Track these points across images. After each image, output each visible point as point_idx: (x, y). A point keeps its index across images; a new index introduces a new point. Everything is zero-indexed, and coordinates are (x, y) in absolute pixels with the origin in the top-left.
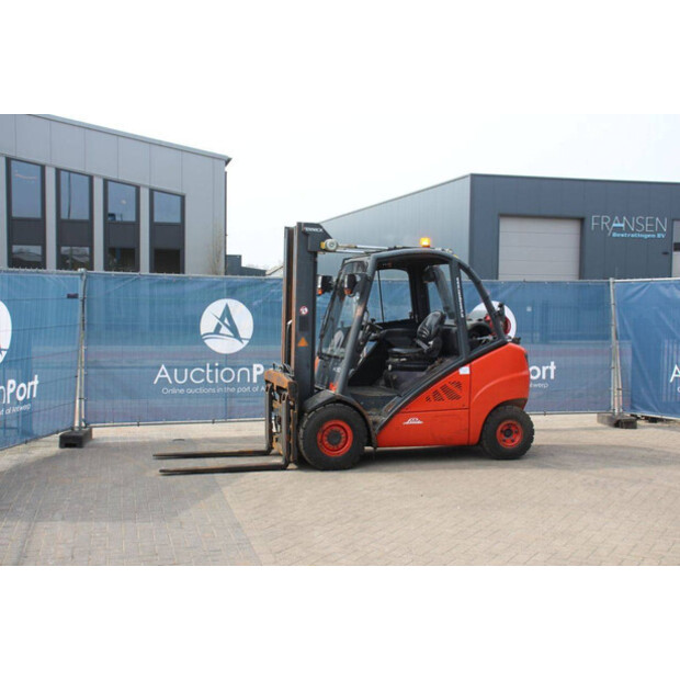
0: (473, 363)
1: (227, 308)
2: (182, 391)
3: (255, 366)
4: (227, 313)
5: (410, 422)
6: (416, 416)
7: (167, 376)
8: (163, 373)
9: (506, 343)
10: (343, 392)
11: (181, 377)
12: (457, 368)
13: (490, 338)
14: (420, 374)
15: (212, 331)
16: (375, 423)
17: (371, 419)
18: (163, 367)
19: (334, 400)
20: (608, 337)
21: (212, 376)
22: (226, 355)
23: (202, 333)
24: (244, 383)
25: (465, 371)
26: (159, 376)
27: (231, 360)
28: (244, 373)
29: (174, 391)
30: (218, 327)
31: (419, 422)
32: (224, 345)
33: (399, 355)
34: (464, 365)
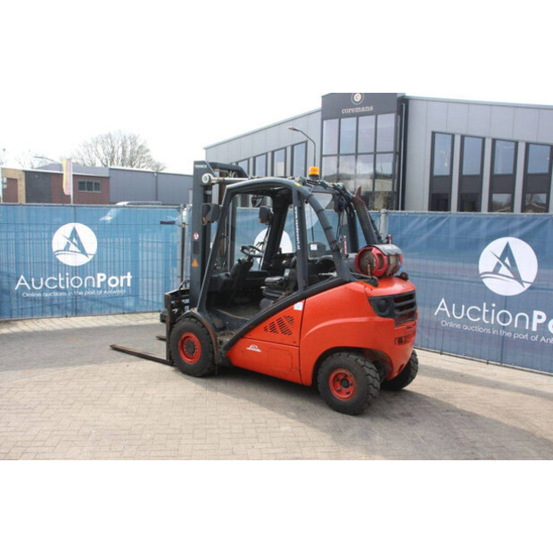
5: (251, 348)
6: (255, 344)
25: (299, 306)
31: (259, 351)
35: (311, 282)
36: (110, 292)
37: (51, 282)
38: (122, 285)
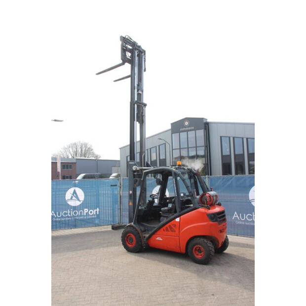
0: (181, 217)
5: (158, 238)
25: (178, 220)
31: (161, 239)
35: (182, 209)
36: (90, 217)
37: (65, 214)
38: (95, 213)
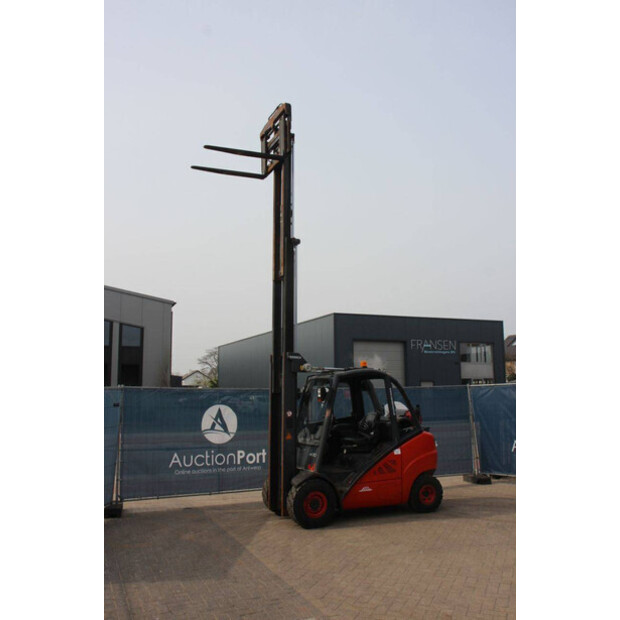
1: (219, 410)
2: (189, 472)
3: (239, 452)
4: (219, 414)
5: (363, 490)
7: (178, 461)
8: (175, 459)
9: (421, 432)
10: (319, 470)
11: (188, 462)
12: (392, 451)
13: (411, 428)
14: (368, 456)
15: (209, 427)
16: (342, 492)
17: (339, 488)
18: (176, 455)
19: (313, 477)
20: (467, 417)
21: (210, 460)
22: (219, 445)
23: (203, 429)
24: (231, 465)
26: (173, 461)
27: (221, 448)
28: (231, 458)
29: (183, 472)
30: (214, 425)
31: (370, 490)
32: (217, 438)
33: (352, 443)
34: (396, 448)
